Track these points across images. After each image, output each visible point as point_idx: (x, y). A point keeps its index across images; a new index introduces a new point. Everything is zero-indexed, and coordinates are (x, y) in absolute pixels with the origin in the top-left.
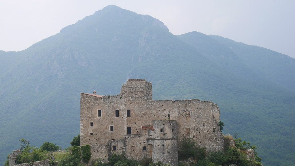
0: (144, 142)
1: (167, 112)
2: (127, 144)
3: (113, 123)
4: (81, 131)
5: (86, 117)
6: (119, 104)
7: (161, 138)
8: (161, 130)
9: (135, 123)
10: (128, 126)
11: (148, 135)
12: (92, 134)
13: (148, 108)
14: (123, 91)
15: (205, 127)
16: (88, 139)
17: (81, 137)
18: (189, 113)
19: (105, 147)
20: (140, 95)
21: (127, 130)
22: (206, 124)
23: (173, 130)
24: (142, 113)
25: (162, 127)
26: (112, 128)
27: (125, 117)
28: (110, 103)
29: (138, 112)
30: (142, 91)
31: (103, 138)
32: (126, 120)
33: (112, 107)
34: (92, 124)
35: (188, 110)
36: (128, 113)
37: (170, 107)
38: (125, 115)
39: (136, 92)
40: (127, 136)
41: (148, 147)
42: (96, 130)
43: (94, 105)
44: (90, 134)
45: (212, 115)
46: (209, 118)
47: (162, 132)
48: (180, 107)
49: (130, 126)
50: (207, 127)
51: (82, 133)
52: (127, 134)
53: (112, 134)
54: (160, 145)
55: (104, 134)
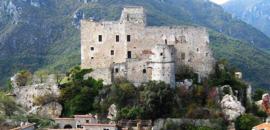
0: (144, 66)
1: (164, 38)
2: (128, 67)
3: (113, 47)
4: (82, 56)
5: (86, 42)
6: (119, 30)
7: (162, 62)
8: (161, 54)
9: (135, 48)
10: (128, 51)
11: (148, 59)
12: (92, 58)
13: (147, 34)
14: (124, 18)
15: (199, 52)
16: (89, 63)
17: (82, 61)
18: (185, 38)
19: (108, 70)
20: (139, 21)
21: (127, 54)
22: (199, 49)
23: (172, 54)
24: (141, 38)
25: (162, 51)
26: (112, 52)
27: (125, 42)
28: (111, 28)
29: (138, 38)
30: (141, 17)
31: (104, 62)
32: (127, 44)
33: (112, 32)
34: (92, 49)
35: (184, 36)
36: (129, 38)
37: (168, 33)
38: (126, 40)
39: (135, 18)
40: (128, 60)
41: (148, 70)
42: (96, 54)
43: (94, 30)
44: (91, 58)
45: (205, 41)
46: (203, 44)
47: (162, 56)
48: (177, 33)
49: (130, 50)
50: (201, 51)
51: (83, 57)
52: (127, 58)
53: (112, 58)
54: (161, 68)
55: (105, 58)
